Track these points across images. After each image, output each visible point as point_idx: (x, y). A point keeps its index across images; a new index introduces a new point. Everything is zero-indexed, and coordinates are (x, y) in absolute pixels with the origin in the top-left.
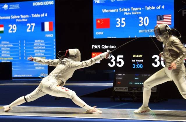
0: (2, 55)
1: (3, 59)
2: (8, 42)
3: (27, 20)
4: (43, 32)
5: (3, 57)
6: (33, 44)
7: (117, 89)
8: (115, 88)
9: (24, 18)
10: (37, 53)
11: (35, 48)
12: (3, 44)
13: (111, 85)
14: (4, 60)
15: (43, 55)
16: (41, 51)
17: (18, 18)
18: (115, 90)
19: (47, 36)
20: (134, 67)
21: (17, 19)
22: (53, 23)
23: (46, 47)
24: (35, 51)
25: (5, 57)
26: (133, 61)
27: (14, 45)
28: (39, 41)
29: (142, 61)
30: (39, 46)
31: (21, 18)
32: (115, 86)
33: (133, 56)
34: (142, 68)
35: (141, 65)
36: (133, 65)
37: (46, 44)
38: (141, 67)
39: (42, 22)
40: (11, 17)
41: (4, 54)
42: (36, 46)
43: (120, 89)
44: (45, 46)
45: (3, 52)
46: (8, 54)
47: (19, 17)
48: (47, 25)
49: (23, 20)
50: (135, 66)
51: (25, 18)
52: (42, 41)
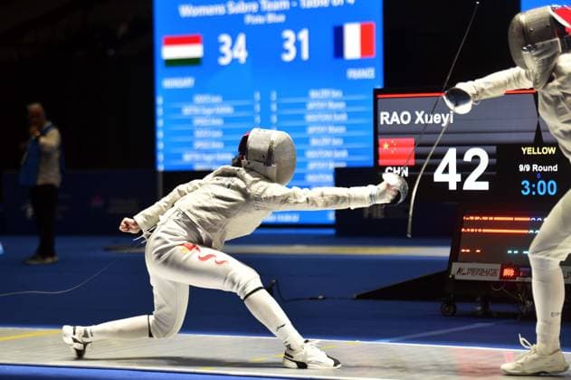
0: (198, 145)
1: (197, 157)
2: (217, 99)
3: (281, 18)
4: (338, 61)
5: (200, 151)
6: (303, 105)
7: (462, 271)
8: (455, 266)
9: (272, 12)
10: (319, 136)
11: (309, 118)
12: (200, 105)
13: (444, 252)
14: (202, 162)
15: (338, 142)
16: (332, 129)
17: (252, 13)
18: (453, 276)
19: (354, 74)
20: (526, 190)
21: (247, 13)
22: (375, 27)
23: (350, 115)
24: (311, 130)
25: (207, 152)
26: (522, 168)
27: (237, 108)
28: (325, 93)
29: (555, 168)
30: (327, 111)
31: (261, 12)
32: (456, 261)
33: (524, 150)
34: (553, 193)
35: (550, 183)
36: (523, 183)
37: (349, 103)
38: (552, 190)
39: (337, 23)
40: (227, 9)
41: (203, 139)
42: (315, 111)
43: (472, 271)
44: (348, 113)
45: (199, 134)
46: (217, 140)
47: (254, 7)
48: (352, 34)
49: (271, 18)
50: (530, 187)
51: (278, 12)
52: (337, 94)
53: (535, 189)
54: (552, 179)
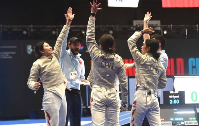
29: (178, 97)
34: (178, 103)
43: (164, 124)
53: (173, 102)
54: (178, 99)
